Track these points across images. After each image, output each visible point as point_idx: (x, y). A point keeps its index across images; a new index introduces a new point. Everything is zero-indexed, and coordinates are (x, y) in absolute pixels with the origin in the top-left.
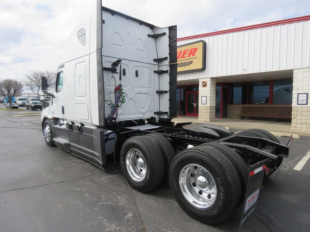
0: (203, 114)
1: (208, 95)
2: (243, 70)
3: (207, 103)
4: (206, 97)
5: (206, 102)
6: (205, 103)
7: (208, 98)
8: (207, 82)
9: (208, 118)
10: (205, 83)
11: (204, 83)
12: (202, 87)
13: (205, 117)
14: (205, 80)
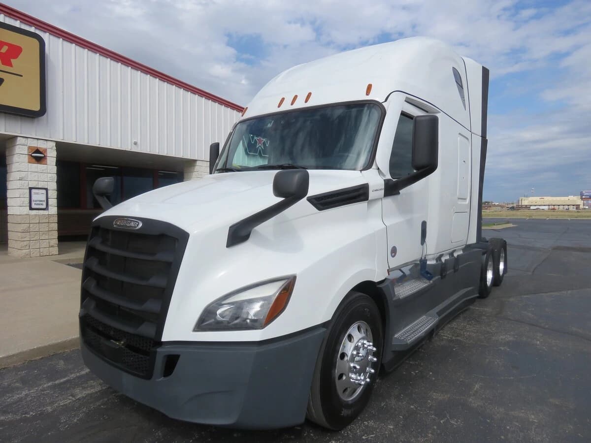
0: (36, 238)
1: (53, 186)
2: (133, 144)
3: (50, 207)
4: (44, 191)
5: (45, 203)
6: (44, 206)
7: (53, 194)
8: (46, 150)
9: (52, 247)
10: (41, 153)
11: (37, 151)
12: (29, 162)
13: (45, 244)
14: (41, 145)
